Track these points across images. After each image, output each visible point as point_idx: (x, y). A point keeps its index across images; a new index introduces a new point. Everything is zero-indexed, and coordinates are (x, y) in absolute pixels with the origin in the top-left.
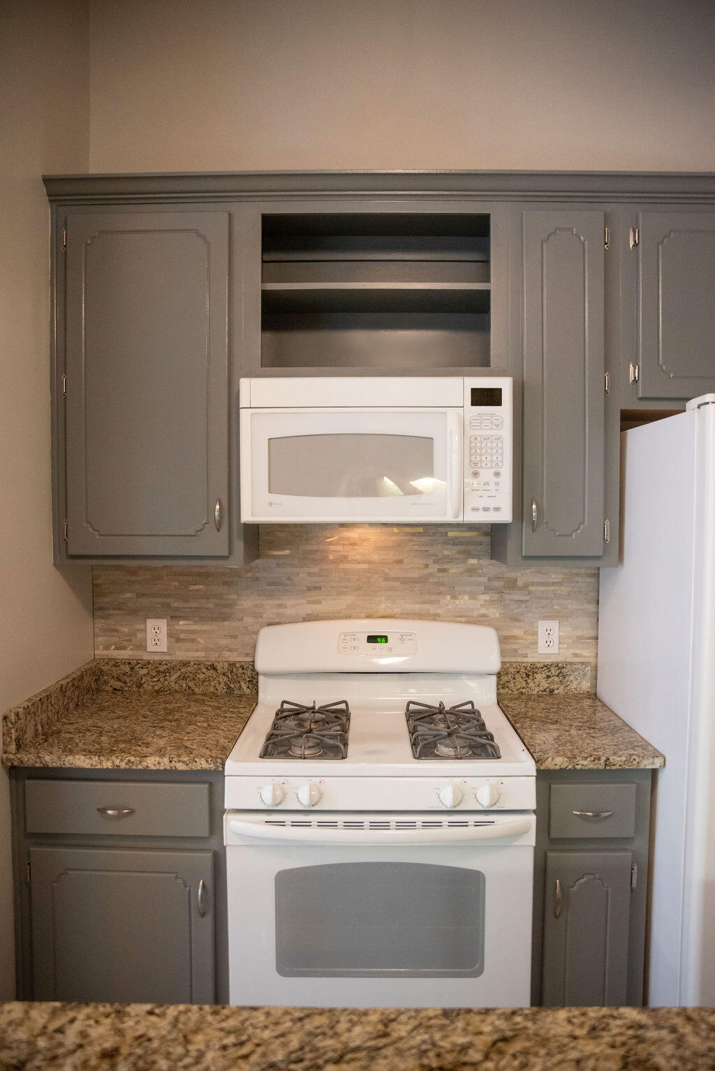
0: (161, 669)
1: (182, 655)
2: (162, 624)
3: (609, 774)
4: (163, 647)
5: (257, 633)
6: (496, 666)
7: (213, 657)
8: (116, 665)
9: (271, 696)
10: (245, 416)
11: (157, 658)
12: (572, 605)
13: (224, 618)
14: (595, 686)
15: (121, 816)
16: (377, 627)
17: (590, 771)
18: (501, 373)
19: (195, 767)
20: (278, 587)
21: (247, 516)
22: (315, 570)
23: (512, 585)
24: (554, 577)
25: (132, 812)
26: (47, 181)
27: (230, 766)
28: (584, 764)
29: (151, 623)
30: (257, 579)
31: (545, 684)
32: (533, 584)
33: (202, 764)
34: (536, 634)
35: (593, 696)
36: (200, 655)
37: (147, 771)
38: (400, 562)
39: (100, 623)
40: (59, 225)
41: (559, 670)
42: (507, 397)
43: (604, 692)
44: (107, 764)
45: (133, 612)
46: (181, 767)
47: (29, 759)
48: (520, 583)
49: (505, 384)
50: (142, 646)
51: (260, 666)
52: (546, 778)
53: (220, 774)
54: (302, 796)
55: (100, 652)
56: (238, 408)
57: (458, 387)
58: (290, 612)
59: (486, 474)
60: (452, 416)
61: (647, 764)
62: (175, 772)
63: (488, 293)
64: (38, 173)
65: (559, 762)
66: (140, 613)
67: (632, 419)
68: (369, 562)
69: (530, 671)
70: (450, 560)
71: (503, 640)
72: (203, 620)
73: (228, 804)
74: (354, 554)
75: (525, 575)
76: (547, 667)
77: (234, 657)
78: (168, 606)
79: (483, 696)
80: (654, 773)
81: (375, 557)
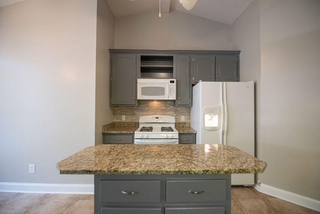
0: (124, 123)
1: (127, 121)
2: (125, 116)
3: (189, 134)
4: (125, 120)
5: (139, 118)
6: (174, 122)
7: (132, 121)
8: (117, 122)
9: (141, 126)
10: (138, 84)
11: (124, 121)
12: (186, 113)
13: (134, 115)
14: (190, 126)
15: (119, 140)
16: (157, 116)
17: (186, 133)
18: (175, 79)
19: (130, 133)
20: (143, 110)
21: (138, 98)
22: (148, 108)
23: (177, 110)
24: (184, 109)
25: (121, 140)
26: (109, 49)
27: (135, 132)
28: (185, 132)
29: (123, 116)
30: (139, 109)
31: (182, 125)
32: (181, 110)
33: (131, 132)
34: (181, 118)
35: (189, 127)
36: (130, 121)
37: (123, 133)
38: (161, 107)
39: (115, 116)
40: (111, 56)
41: (184, 123)
42: (175, 82)
43: (191, 126)
44: (118, 132)
45: (120, 114)
46: (128, 133)
47: (106, 132)
48: (178, 110)
49: (175, 80)
50: (121, 120)
51: (139, 122)
52: (180, 134)
53: (134, 134)
54: (145, 136)
55: (115, 120)
56: (137, 83)
57: (169, 80)
58: (144, 114)
59: (172, 93)
60: (167, 84)
61: (194, 133)
62: (127, 133)
63: (173, 67)
64: (108, 49)
65: (182, 132)
66: (121, 114)
67: (193, 85)
68: (156, 107)
69: (180, 123)
70: (168, 107)
71: (176, 119)
72: (131, 115)
73: (135, 138)
74: (154, 106)
75: (179, 109)
76: (183, 123)
77: (136, 121)
78: (126, 113)
79: (173, 126)
80: (196, 134)
81: (157, 106)
